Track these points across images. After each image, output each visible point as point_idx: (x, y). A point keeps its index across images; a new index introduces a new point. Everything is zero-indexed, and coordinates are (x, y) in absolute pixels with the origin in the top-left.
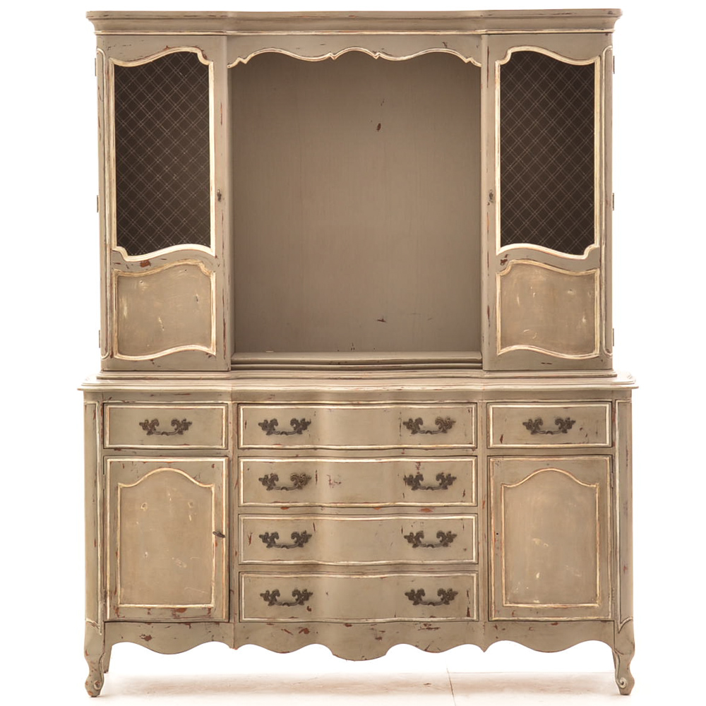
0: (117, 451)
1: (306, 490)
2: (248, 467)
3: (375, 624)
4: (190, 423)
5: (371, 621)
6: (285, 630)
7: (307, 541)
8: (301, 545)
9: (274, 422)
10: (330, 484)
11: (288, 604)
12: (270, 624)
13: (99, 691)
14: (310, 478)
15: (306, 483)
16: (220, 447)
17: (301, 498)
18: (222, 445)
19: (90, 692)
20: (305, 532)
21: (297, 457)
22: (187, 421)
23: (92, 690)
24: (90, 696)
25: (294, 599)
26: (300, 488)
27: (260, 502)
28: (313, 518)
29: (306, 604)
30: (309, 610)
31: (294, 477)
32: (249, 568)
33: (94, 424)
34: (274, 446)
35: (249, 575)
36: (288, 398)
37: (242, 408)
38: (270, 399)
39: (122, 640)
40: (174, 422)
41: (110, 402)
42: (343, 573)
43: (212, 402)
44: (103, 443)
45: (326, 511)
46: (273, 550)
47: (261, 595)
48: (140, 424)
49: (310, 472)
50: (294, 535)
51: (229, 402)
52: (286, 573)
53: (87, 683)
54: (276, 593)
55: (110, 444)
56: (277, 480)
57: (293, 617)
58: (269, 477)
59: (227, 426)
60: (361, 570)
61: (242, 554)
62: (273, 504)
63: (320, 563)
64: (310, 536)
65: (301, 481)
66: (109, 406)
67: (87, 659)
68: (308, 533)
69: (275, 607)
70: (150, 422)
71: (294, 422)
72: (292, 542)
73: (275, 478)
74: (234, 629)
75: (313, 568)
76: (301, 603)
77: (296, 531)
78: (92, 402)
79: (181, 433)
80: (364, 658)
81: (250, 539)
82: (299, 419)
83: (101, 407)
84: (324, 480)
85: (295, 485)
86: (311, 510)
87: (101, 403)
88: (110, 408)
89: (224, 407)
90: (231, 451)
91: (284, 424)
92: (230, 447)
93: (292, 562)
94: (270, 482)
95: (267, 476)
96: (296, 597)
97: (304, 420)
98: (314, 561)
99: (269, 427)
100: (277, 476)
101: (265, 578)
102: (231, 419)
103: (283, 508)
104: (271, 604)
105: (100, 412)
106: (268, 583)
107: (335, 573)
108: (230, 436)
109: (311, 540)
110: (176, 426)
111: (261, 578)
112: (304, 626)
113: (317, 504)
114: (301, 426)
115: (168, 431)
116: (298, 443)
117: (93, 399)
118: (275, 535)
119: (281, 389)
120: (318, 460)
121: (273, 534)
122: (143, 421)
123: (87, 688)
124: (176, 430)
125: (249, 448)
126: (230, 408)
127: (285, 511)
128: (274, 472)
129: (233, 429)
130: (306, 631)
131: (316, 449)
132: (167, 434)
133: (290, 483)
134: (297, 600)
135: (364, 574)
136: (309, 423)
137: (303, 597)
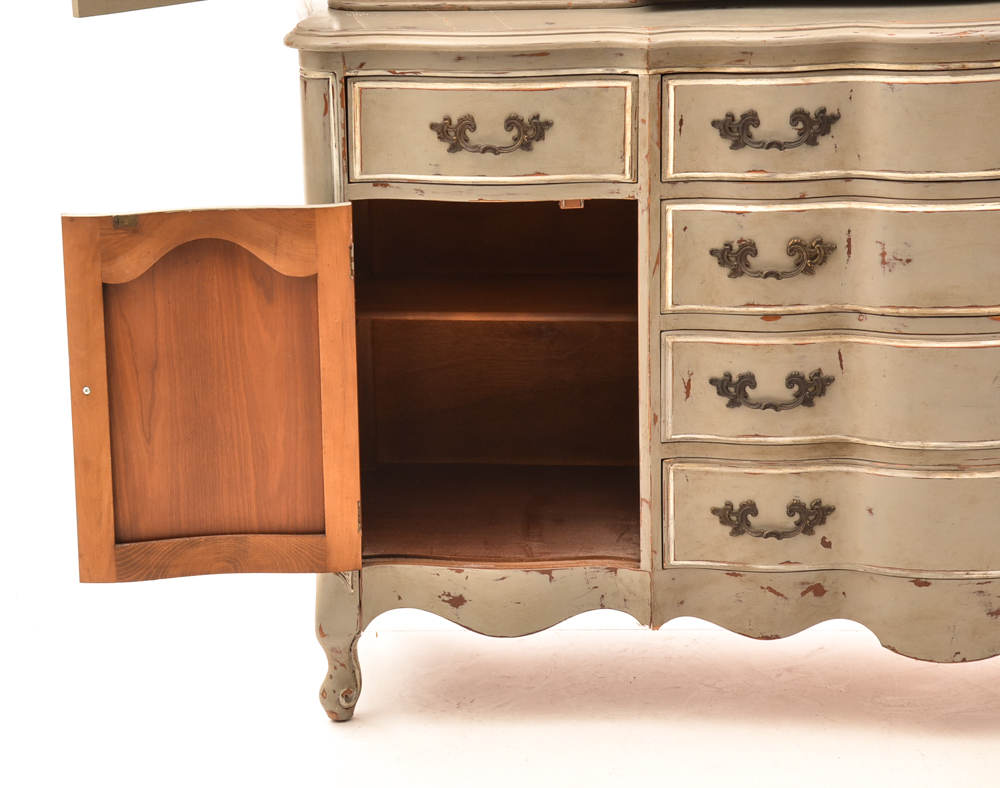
0: (379, 188)
1: (823, 275)
2: (683, 225)
3: (988, 581)
4: (549, 124)
5: (976, 575)
6: (771, 589)
7: (822, 393)
8: (808, 402)
9: (751, 119)
10: (884, 262)
11: (778, 535)
12: (734, 574)
13: (351, 709)
14: (832, 248)
15: (824, 260)
16: (619, 177)
17: (810, 293)
18: (624, 172)
19: (331, 713)
20: (818, 373)
21: (802, 198)
22: (542, 119)
23: (337, 710)
24: (329, 719)
25: (790, 522)
26: (809, 271)
27: (713, 303)
28: (837, 339)
29: (820, 531)
30: (826, 544)
31: (795, 248)
32: (684, 451)
33: (326, 125)
34: (749, 176)
35: (686, 467)
36: (783, 59)
37: (672, 84)
38: (739, 62)
39: (399, 601)
40: (512, 122)
41: (361, 73)
42: (910, 467)
43: (600, 71)
44: (347, 169)
45: (870, 323)
46: (742, 413)
47: (715, 511)
48: (433, 126)
49: (835, 234)
50: (792, 380)
51: (642, 73)
52: (772, 464)
53: (323, 694)
54: (750, 508)
55: (362, 171)
56: (755, 253)
57: (788, 562)
58: (736, 247)
59: (636, 129)
60: (956, 462)
61: (670, 420)
62: (744, 309)
63: (854, 440)
64: (830, 380)
65: (811, 255)
66: (358, 85)
67: (323, 644)
68: (826, 373)
69: (746, 539)
70: (455, 122)
71: (798, 116)
72: (788, 395)
73: (749, 249)
74: (652, 584)
75: (836, 451)
76: (808, 530)
77: (798, 369)
78: (320, 75)
79: (526, 146)
80: (958, 657)
81: (688, 387)
82: (812, 109)
83: (340, 87)
84: (867, 253)
85: (798, 265)
86: (835, 321)
87: (339, 78)
88: (361, 89)
89: (628, 84)
90: (645, 188)
91: (775, 123)
92: (643, 179)
93: (788, 440)
94: (736, 258)
95: (729, 245)
96: (797, 517)
97: (823, 111)
98: (839, 437)
99: (738, 129)
100: (753, 245)
101: (722, 474)
102: (644, 112)
103: (767, 317)
104: (737, 531)
105: (338, 99)
106: (733, 485)
107: (889, 465)
108: (643, 152)
109: (832, 390)
110: (515, 132)
111: (713, 473)
112: (813, 579)
113: (847, 307)
114: (814, 126)
115: (497, 145)
116: (808, 165)
117: (322, 68)
118: (749, 380)
119: (770, 38)
120: (855, 205)
121: (741, 377)
122: (439, 120)
123: (323, 704)
124: (515, 139)
125: (687, 181)
126: (644, 87)
127: (772, 325)
128: (747, 235)
129: (651, 137)
130: (818, 590)
131: (848, 179)
132: (495, 151)
133: (786, 262)
134: (798, 524)
135: (961, 469)
136: (835, 118)
137: (811, 516)
